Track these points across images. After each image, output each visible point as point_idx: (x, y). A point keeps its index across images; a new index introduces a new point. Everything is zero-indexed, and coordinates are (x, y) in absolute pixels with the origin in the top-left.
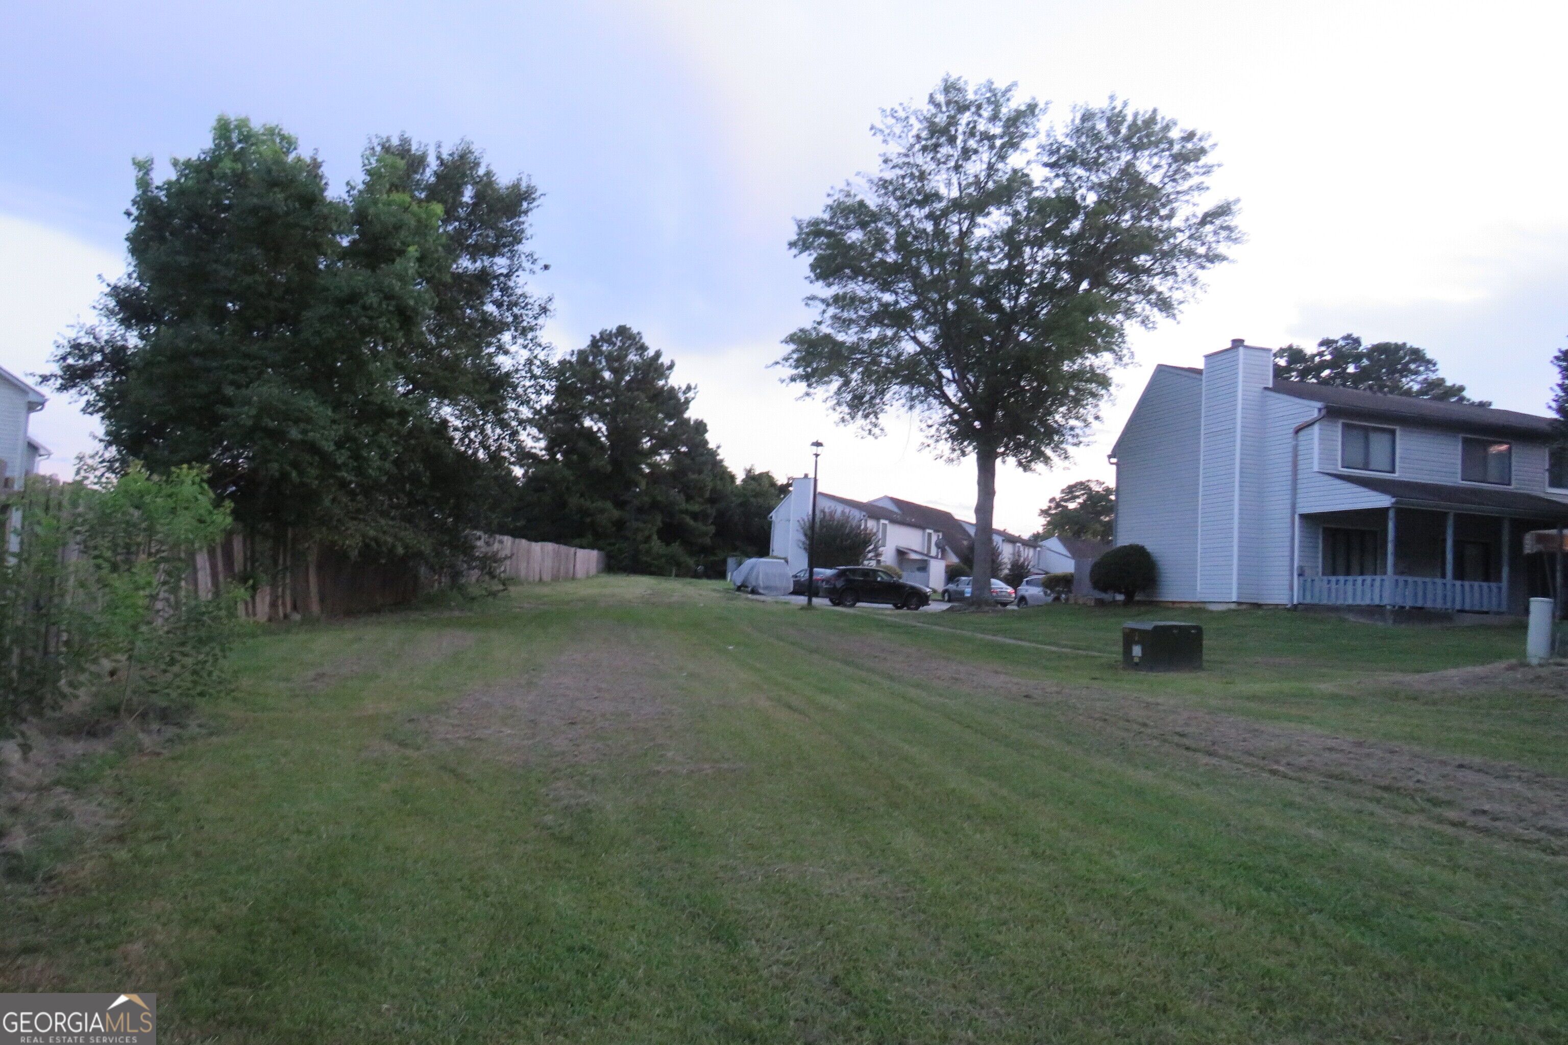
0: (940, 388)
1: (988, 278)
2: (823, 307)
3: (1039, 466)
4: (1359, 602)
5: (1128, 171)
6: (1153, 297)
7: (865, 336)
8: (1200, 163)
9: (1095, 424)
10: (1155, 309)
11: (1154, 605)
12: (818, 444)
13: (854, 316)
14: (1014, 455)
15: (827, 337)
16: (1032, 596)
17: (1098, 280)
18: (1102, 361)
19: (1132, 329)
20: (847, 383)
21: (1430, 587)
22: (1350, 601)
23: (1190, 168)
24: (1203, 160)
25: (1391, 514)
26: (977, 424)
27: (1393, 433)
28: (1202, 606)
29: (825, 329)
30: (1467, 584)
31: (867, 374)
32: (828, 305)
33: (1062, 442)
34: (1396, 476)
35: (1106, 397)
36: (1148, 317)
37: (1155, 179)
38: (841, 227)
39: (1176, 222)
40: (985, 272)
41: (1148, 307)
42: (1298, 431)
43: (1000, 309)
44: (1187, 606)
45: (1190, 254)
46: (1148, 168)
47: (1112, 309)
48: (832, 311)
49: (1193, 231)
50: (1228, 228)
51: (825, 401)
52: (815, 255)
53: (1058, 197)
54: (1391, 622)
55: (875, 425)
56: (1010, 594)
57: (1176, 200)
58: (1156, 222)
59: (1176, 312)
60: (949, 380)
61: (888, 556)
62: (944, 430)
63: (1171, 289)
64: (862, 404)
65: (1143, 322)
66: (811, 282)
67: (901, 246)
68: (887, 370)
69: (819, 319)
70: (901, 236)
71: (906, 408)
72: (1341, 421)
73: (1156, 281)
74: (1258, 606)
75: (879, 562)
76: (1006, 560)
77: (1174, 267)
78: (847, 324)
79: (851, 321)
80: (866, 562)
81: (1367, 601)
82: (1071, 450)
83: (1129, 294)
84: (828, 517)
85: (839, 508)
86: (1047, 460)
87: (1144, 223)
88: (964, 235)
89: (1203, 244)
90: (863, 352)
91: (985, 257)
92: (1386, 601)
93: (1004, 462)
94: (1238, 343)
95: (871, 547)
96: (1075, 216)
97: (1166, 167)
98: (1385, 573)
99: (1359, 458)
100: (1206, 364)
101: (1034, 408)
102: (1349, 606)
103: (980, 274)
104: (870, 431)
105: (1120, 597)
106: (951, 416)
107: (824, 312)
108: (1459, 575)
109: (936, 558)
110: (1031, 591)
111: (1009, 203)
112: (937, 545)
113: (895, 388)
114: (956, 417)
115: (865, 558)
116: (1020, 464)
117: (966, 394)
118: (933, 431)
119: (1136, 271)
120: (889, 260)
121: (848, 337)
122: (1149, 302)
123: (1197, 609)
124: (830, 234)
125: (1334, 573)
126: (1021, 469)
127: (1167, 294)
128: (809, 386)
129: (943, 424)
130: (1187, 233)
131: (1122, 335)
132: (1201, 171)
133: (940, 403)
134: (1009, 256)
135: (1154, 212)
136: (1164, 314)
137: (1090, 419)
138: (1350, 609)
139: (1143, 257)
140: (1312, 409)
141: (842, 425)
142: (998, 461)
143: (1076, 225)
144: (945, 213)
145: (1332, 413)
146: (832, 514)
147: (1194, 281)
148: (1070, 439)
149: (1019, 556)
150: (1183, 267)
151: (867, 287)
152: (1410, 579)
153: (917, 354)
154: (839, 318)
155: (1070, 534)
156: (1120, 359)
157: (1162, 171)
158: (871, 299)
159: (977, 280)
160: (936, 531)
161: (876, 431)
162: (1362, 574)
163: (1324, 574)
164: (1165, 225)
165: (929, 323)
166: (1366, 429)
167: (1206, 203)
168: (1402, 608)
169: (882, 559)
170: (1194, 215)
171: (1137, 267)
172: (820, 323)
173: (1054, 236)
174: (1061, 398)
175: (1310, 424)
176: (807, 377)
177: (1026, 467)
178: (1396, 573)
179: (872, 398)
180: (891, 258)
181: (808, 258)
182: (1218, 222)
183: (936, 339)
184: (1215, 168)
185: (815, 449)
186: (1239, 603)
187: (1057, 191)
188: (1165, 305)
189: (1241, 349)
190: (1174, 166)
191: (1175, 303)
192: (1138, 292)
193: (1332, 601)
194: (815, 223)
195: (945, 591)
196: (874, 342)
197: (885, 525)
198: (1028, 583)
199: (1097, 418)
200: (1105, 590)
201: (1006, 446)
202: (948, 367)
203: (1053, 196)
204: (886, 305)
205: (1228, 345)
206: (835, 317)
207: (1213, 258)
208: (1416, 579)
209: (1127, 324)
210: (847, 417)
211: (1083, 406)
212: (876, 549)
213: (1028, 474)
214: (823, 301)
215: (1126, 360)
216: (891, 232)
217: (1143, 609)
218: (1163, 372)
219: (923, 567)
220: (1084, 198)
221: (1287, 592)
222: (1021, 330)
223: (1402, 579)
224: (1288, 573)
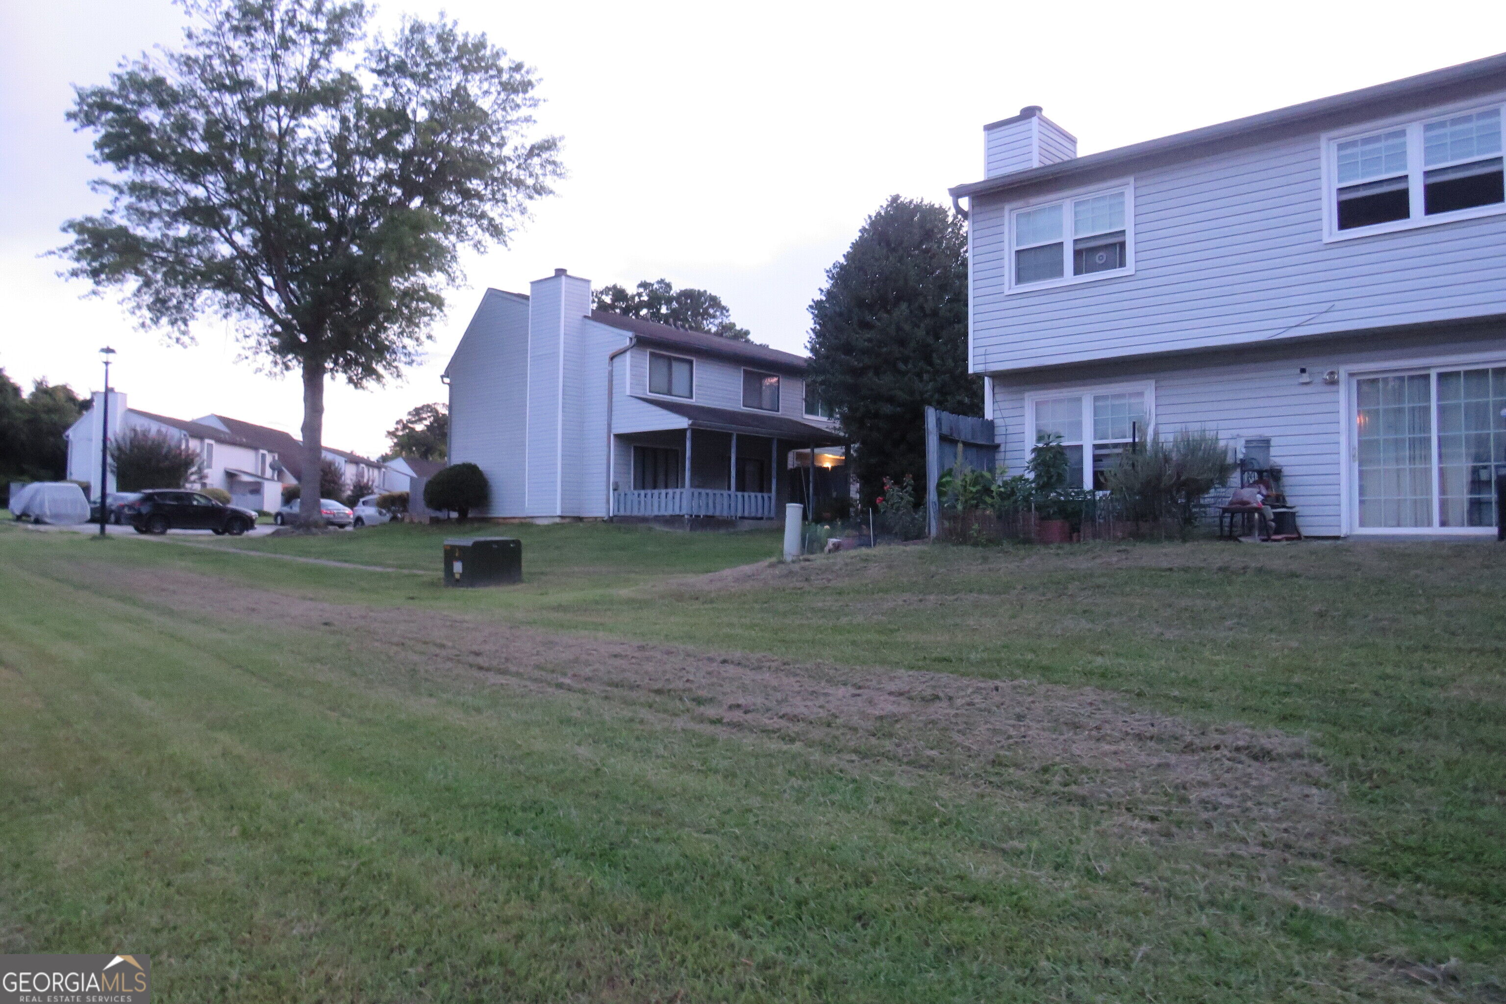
0: (261, 298)
1: (316, 185)
2: (115, 194)
3: (370, 383)
4: (663, 512)
5: (460, 93)
6: (485, 222)
7: (171, 233)
8: (527, 96)
9: (427, 343)
10: (487, 235)
11: (487, 521)
12: (108, 350)
13: (156, 209)
14: (345, 372)
15: (123, 231)
16: (368, 517)
17: (431, 200)
18: (435, 281)
19: (464, 250)
20: (148, 283)
21: (718, 496)
22: (656, 513)
23: (519, 98)
24: (531, 93)
25: (689, 434)
26: (303, 338)
27: (691, 363)
28: (528, 520)
29: (120, 220)
30: (746, 494)
31: (171, 276)
32: (121, 192)
33: (395, 360)
34: (693, 401)
35: (438, 318)
36: (479, 242)
37: (485, 104)
38: (133, 103)
39: (507, 151)
40: (312, 177)
41: (480, 231)
42: (612, 358)
43: (327, 218)
44: (517, 521)
45: (519, 183)
46: (479, 93)
47: (447, 230)
48: (127, 199)
49: (522, 161)
50: (554, 163)
51: (121, 303)
52: (103, 132)
53: (389, 109)
54: (688, 529)
55: (184, 333)
56: (348, 516)
57: (506, 129)
58: (487, 148)
59: (507, 239)
60: (270, 288)
61: (215, 479)
62: (264, 341)
63: (501, 215)
64: (168, 309)
65: (475, 246)
66: (96, 162)
67: (212, 133)
68: (197, 271)
69: (110, 207)
70: (211, 123)
71: (220, 315)
72: (648, 351)
73: (487, 207)
74: (580, 519)
75: (204, 485)
76: (348, 481)
77: (504, 195)
78: (147, 217)
79: (152, 215)
80: (188, 486)
81: (669, 513)
82: (403, 368)
83: (462, 217)
84: (140, 436)
85: (154, 428)
86: (379, 378)
87: (476, 147)
88: (285, 134)
89: (531, 175)
90: (168, 251)
91: (311, 162)
92: (684, 512)
93: (333, 378)
94: (560, 272)
95: (194, 469)
96: (407, 130)
97: (495, 94)
98: (683, 486)
99: (663, 384)
100: (532, 290)
101: (365, 323)
102: (657, 516)
103: (306, 178)
104: (178, 340)
105: (454, 515)
106: (271, 326)
107: (117, 199)
108: (741, 487)
109: (272, 479)
110: (368, 512)
111: (336, 106)
112: (272, 467)
113: (207, 293)
114: (278, 328)
115: (187, 480)
116: (350, 380)
117: (288, 303)
118: (252, 342)
119: (467, 194)
120: (196, 149)
121: (151, 232)
122: (480, 226)
123: (526, 524)
124: (118, 110)
125: (644, 488)
126: (352, 386)
127: (498, 221)
128: (98, 283)
129: (265, 335)
130: (517, 163)
131: (454, 258)
132: (528, 103)
133: (261, 312)
134: (336, 164)
135: (484, 138)
136: (496, 240)
137: (423, 338)
138: (658, 519)
139: (475, 182)
140: (625, 338)
141: (141, 330)
142: (327, 377)
143: (408, 141)
144: (260, 104)
145: (641, 342)
146: (145, 434)
147: (523, 211)
148: (403, 358)
149: (363, 477)
150: (511, 193)
151: (171, 177)
152: (703, 491)
153: (233, 259)
154: (137, 210)
155: (417, 456)
156: (453, 280)
157: (492, 97)
158: (177, 192)
159: (304, 186)
160: (270, 451)
161: (185, 339)
162: (666, 487)
163: (635, 488)
164: (496, 152)
165: (245, 224)
166: (670, 359)
167: (534, 136)
168: (698, 516)
169: (207, 481)
170: (523, 147)
171: (469, 190)
172: (111, 212)
173: (384, 148)
174: (392, 316)
175: (623, 352)
176: (95, 274)
177: (357, 384)
178: (692, 485)
179: (179, 302)
180: (201, 148)
181: (93, 134)
182: (545, 155)
183: (255, 242)
184: (541, 103)
185: (104, 357)
186: (562, 517)
187: (388, 102)
188: (496, 231)
189: (563, 278)
190: (503, 96)
191: (505, 229)
192: (471, 216)
193: (642, 513)
194: (101, 93)
195: (278, 514)
196: (178, 241)
197: (210, 446)
198: (364, 503)
199: (429, 337)
200: (438, 508)
201: (336, 363)
202: (270, 273)
203: (383, 106)
204: (195, 200)
205: (552, 274)
206: (129, 208)
207: (540, 190)
208: (708, 491)
209: (459, 246)
210: (148, 322)
211: (417, 326)
212: (200, 470)
213: (360, 391)
214: (115, 187)
215: (458, 281)
216: (200, 118)
217: (476, 525)
218: (493, 297)
219: (256, 489)
220: (414, 112)
221: (604, 505)
222: (352, 241)
223: (696, 491)
224: (604, 488)
